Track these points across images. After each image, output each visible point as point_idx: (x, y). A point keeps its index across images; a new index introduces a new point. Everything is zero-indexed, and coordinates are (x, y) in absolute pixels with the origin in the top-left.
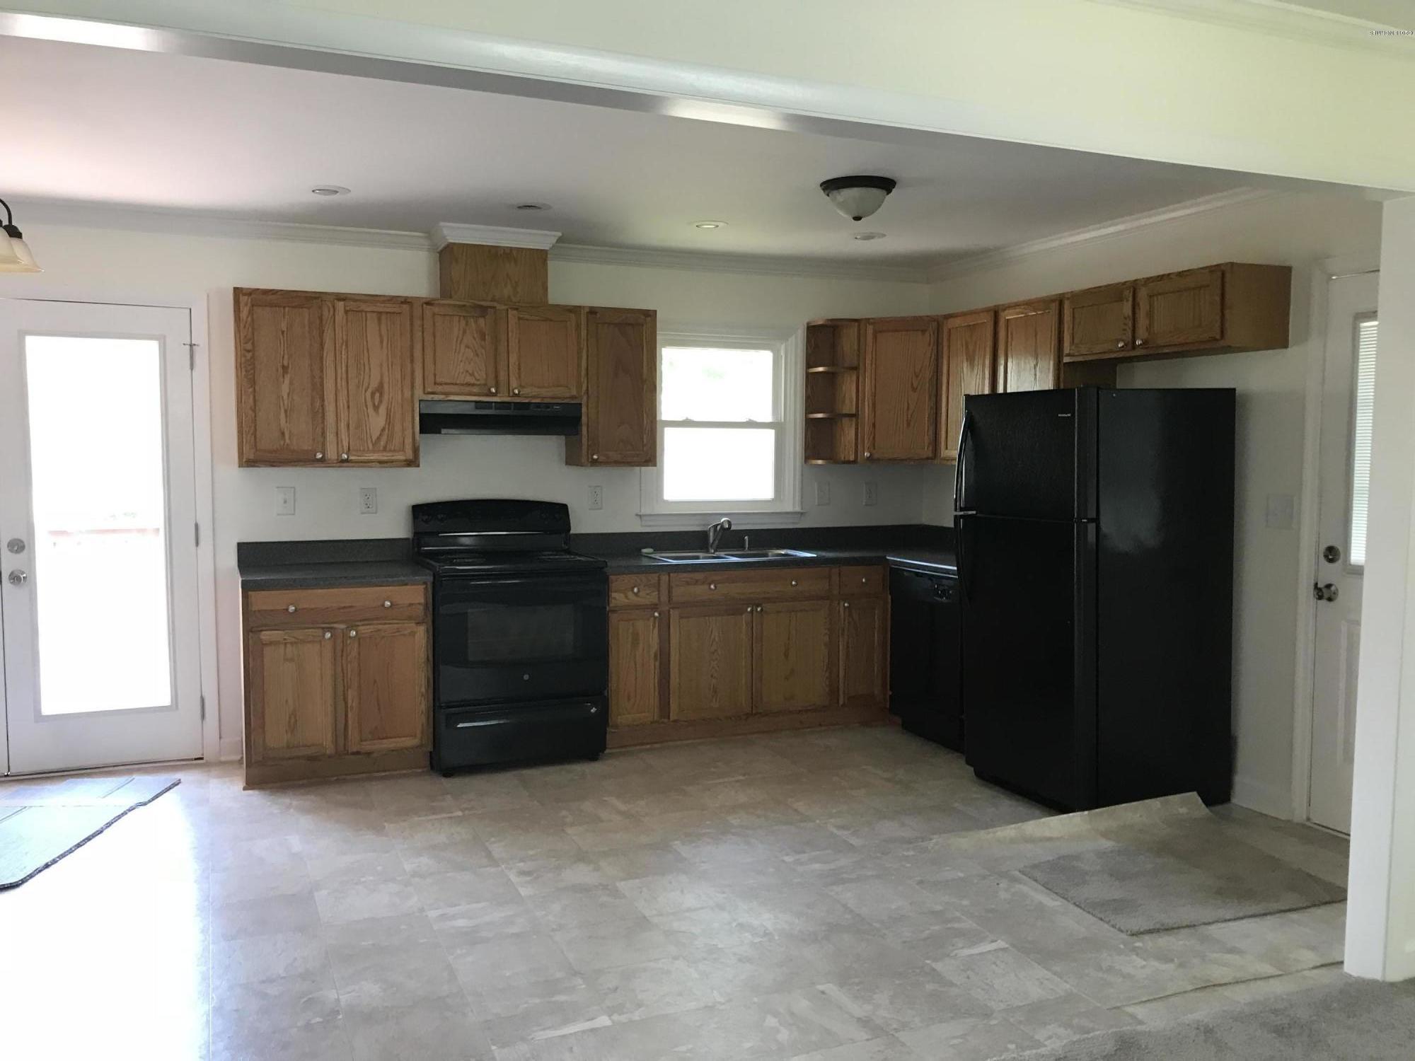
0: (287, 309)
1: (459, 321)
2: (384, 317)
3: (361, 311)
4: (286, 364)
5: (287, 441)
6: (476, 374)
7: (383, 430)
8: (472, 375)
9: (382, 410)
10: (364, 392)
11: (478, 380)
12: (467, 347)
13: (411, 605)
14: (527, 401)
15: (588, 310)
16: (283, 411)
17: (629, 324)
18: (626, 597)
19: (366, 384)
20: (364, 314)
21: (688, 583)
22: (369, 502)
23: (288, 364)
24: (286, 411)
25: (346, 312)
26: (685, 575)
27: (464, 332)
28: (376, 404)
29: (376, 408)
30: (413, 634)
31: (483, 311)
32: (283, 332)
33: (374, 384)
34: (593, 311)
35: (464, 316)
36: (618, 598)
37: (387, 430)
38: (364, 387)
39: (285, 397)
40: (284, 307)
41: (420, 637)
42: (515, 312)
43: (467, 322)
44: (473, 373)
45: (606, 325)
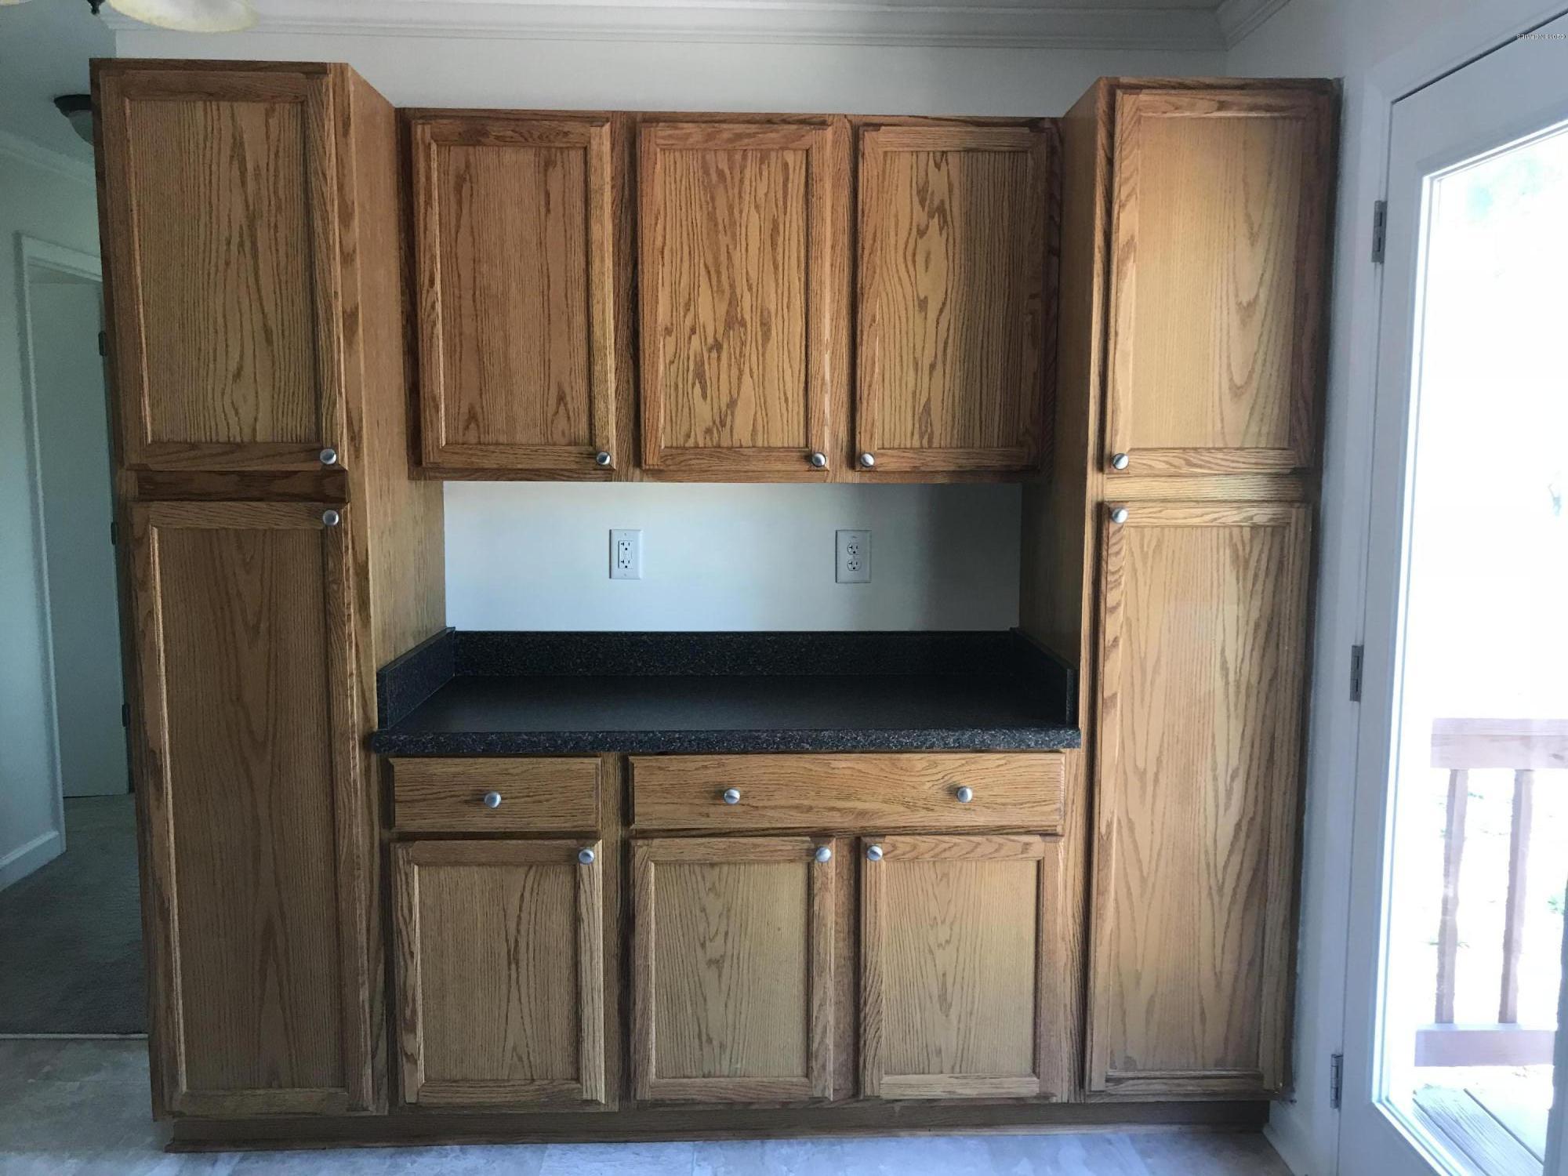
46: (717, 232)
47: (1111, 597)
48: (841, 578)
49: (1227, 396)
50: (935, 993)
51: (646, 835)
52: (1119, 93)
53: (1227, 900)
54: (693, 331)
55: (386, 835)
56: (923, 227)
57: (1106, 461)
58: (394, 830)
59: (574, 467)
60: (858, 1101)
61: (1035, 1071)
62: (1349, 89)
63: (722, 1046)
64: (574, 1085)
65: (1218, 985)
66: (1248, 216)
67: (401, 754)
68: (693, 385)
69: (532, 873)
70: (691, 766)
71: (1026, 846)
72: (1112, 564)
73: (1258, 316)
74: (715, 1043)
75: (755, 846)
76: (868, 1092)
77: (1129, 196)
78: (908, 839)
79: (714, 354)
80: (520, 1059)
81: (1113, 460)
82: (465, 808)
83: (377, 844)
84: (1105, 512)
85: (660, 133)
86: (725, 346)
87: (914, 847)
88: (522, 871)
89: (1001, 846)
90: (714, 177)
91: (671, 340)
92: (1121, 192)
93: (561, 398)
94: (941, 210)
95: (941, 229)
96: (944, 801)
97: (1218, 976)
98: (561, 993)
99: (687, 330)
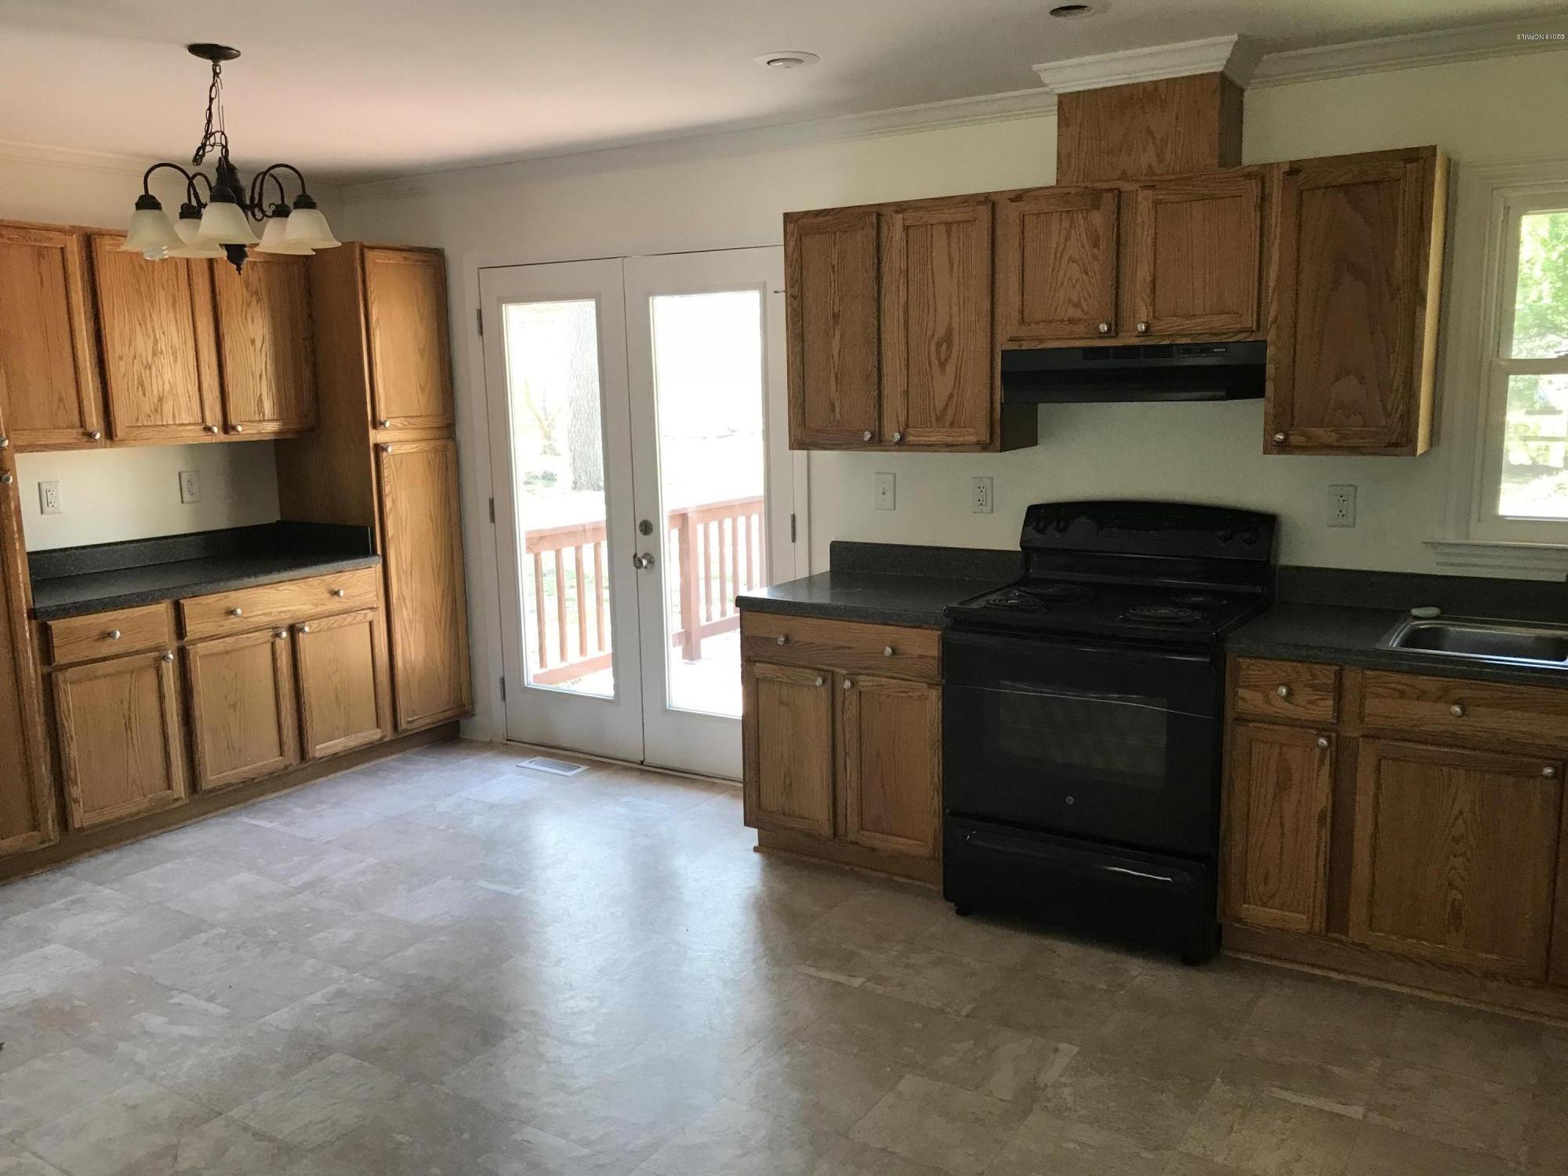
0: (838, 234)
1: (1061, 221)
2: (954, 228)
3: (925, 225)
4: (836, 311)
5: (838, 416)
6: (1084, 304)
7: (951, 396)
8: (1077, 305)
9: (950, 367)
10: (927, 342)
11: (1086, 313)
12: (1071, 260)
13: (921, 657)
14: (1167, 342)
15: (1287, 168)
16: (833, 374)
17: (1369, 183)
18: (1267, 700)
19: (929, 333)
20: (929, 227)
21: (1402, 694)
22: (985, 499)
23: (839, 311)
24: (836, 376)
25: (906, 228)
26: (1398, 677)
27: (1068, 238)
28: (943, 360)
29: (942, 365)
30: (923, 698)
31: (1094, 198)
32: (833, 267)
33: (941, 332)
34: (1295, 169)
35: (1068, 211)
36: (1248, 699)
37: (955, 397)
38: (927, 338)
39: (836, 357)
40: (835, 233)
41: (932, 703)
42: (1149, 192)
43: (1073, 219)
44: (1079, 301)
45: (1319, 192)
46: (143, 301)
47: (387, 489)
48: (185, 500)
49: (419, 391)
50: (333, 699)
51: (194, 642)
52: (366, 250)
53: (443, 626)
54: (135, 358)
55: (47, 669)
56: (249, 301)
57: (377, 424)
58: (54, 665)
59: (75, 441)
60: (307, 762)
61: (378, 726)
62: (449, 253)
63: (240, 751)
64: (169, 792)
65: (444, 667)
66: (419, 310)
67: (54, 619)
68: (138, 388)
69: (134, 675)
70: (211, 601)
71: (365, 615)
72: (386, 473)
73: (426, 353)
74: (237, 750)
75: (248, 638)
76: (311, 756)
77: (375, 298)
78: (316, 621)
79: (148, 370)
80: (137, 786)
81: (383, 424)
82: (96, 644)
83: (40, 676)
84: (379, 449)
85: (107, 242)
86: (153, 367)
87: (320, 624)
88: (129, 675)
89: (355, 617)
90: (138, 268)
91: (122, 363)
92: (372, 297)
93: (61, 399)
94: (256, 293)
95: (258, 302)
96: (329, 599)
97: (443, 662)
98: (157, 741)
99: (132, 357)
